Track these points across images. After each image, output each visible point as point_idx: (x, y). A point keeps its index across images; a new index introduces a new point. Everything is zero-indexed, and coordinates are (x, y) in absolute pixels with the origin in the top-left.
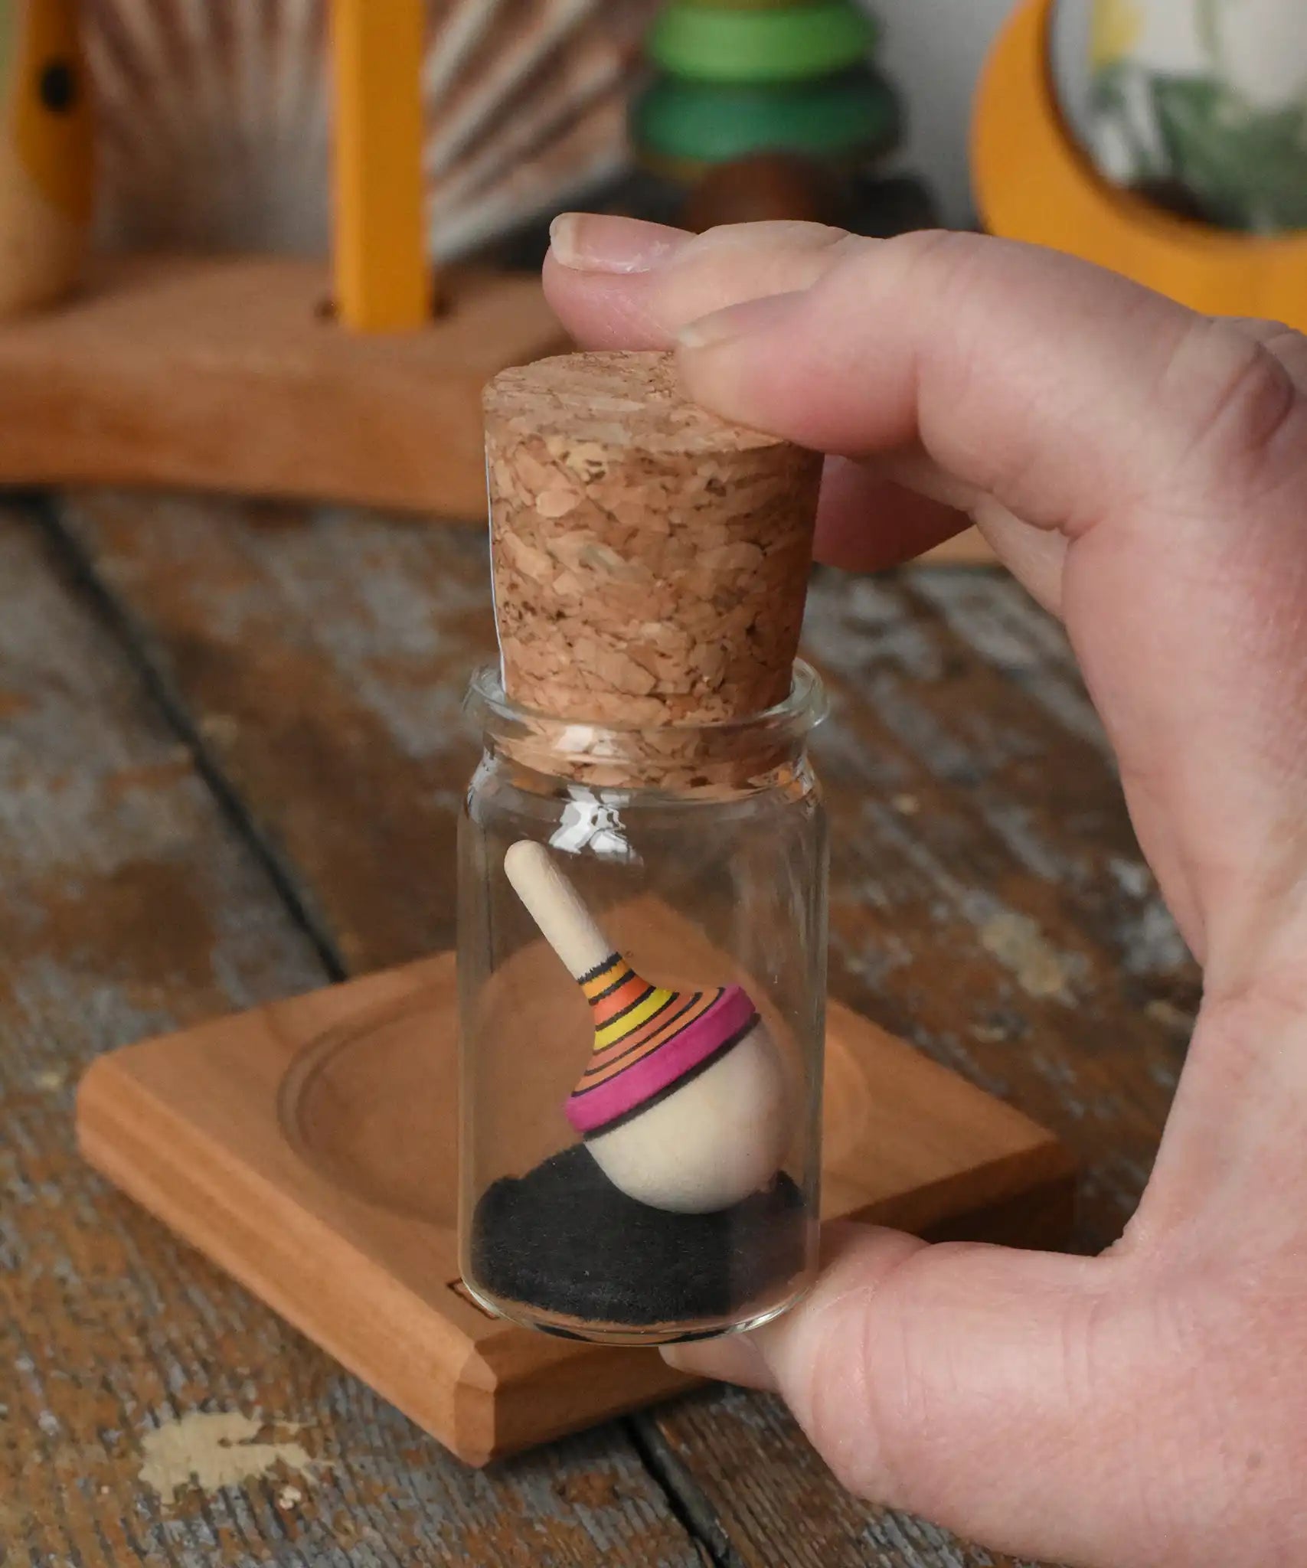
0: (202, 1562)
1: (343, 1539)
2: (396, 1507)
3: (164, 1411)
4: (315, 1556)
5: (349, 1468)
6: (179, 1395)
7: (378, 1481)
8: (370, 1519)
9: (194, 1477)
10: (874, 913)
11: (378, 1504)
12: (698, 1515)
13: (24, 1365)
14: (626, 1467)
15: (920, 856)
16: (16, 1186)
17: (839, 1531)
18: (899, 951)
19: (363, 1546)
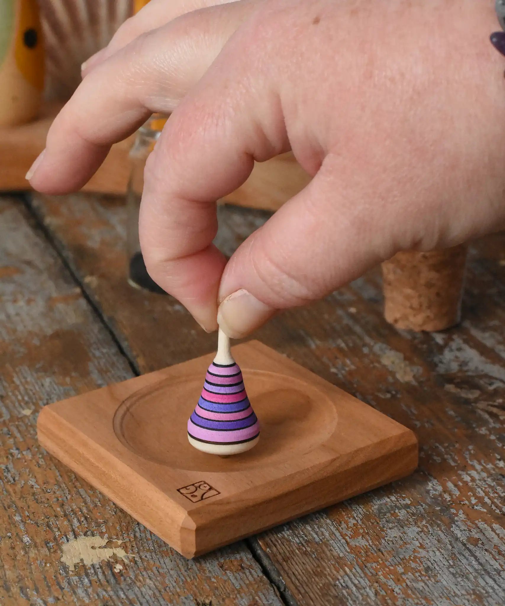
0: (85, 592)
1: (138, 584)
2: (158, 571)
3: (71, 536)
4: (128, 590)
5: (141, 558)
6: (76, 529)
7: (152, 562)
8: (149, 576)
9: (82, 560)
10: (340, 350)
11: (152, 571)
12: (274, 575)
13: (17, 518)
14: (246, 557)
15: (358, 329)
16: (14, 451)
17: (327, 581)
18: (350, 365)
19: (147, 587)
